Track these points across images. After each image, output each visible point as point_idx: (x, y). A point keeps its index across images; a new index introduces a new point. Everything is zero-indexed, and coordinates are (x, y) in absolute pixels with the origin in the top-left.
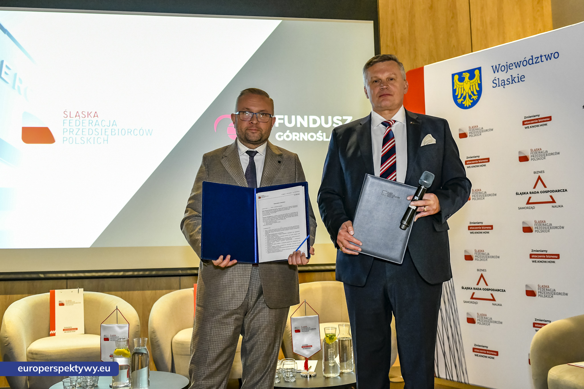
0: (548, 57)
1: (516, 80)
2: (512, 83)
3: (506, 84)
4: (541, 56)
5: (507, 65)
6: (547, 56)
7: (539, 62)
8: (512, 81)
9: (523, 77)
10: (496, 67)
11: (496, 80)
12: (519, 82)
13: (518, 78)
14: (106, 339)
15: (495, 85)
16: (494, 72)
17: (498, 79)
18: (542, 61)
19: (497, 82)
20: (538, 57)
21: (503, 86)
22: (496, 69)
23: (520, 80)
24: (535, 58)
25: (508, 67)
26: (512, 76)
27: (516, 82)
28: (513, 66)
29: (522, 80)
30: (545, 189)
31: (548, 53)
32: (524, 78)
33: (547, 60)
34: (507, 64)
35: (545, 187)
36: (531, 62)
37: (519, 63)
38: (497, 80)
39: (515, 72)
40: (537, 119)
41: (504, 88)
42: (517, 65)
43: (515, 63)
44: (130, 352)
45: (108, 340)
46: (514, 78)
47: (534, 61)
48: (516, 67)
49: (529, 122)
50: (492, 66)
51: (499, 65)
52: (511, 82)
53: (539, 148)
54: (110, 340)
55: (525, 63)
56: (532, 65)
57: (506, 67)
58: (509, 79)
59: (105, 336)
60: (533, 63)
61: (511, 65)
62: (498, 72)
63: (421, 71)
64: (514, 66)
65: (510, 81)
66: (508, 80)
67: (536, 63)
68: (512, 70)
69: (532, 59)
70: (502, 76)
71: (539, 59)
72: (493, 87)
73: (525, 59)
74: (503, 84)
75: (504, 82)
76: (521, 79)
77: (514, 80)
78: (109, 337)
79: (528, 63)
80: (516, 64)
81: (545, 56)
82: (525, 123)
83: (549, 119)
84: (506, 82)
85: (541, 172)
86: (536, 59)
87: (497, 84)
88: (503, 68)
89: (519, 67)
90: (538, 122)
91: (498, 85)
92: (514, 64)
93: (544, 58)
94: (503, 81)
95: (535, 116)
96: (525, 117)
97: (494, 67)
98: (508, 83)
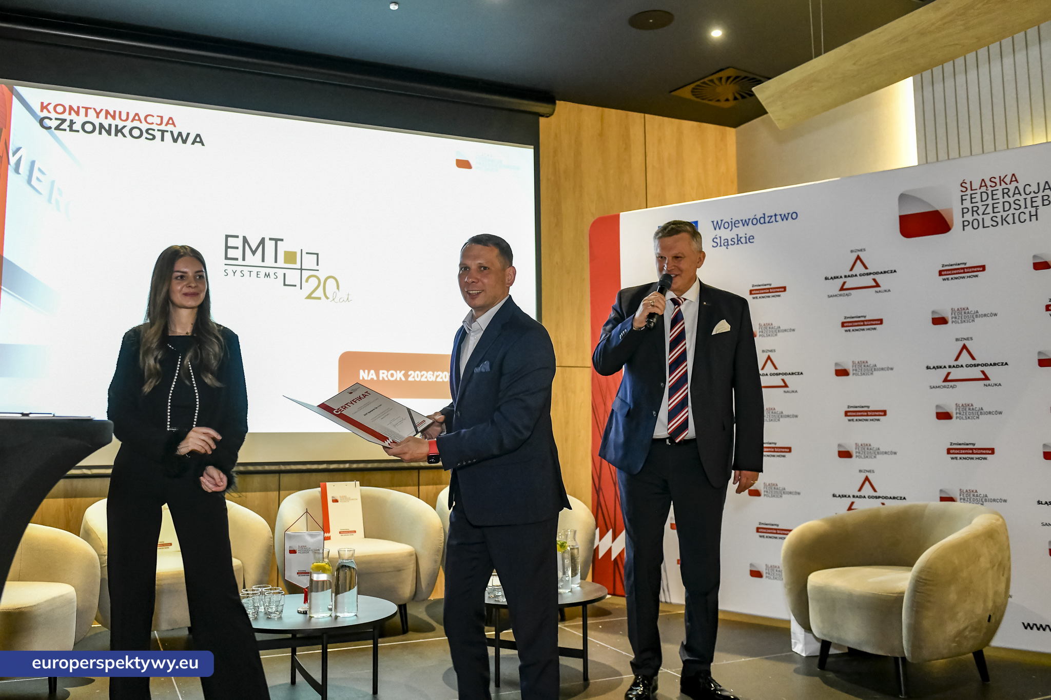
0: (785, 217)
1: (743, 240)
2: (738, 244)
3: (729, 244)
4: (776, 215)
5: (731, 222)
6: (783, 216)
7: (772, 222)
8: (738, 241)
9: (751, 237)
10: (717, 222)
11: (717, 238)
12: (746, 243)
13: (745, 238)
14: (293, 552)
15: (715, 245)
16: (715, 229)
17: (720, 237)
18: (776, 221)
19: (718, 241)
20: (772, 216)
21: (726, 247)
22: (717, 225)
23: (748, 241)
24: (768, 217)
25: (734, 224)
26: (737, 235)
27: (742, 242)
28: (739, 223)
29: (751, 241)
30: (776, 371)
31: (784, 212)
32: (754, 238)
33: (783, 220)
34: (731, 220)
35: (776, 368)
36: (762, 220)
37: (747, 221)
38: (719, 239)
39: (741, 231)
40: (769, 289)
41: (727, 248)
42: (745, 223)
43: (742, 220)
44: (331, 567)
45: (296, 553)
46: (741, 238)
47: (767, 220)
48: (744, 225)
49: (758, 292)
50: (713, 222)
51: (722, 221)
52: (736, 243)
53: (770, 322)
54: (297, 552)
55: (755, 221)
56: (764, 224)
57: (730, 224)
58: (734, 238)
59: (290, 547)
60: (765, 223)
61: (737, 222)
62: (720, 229)
63: (616, 219)
64: (741, 224)
65: (736, 240)
66: (733, 240)
67: (769, 222)
68: (737, 228)
69: (764, 218)
70: (725, 234)
71: (773, 219)
72: (713, 246)
73: (756, 217)
74: (726, 244)
75: (728, 242)
76: (750, 239)
77: (740, 240)
78: (296, 548)
79: (759, 221)
80: (744, 221)
81: (781, 215)
82: (753, 292)
83: (783, 290)
84: (730, 242)
85: (771, 351)
86: (770, 218)
87: (717, 243)
88: (726, 225)
89: (748, 225)
90: (770, 292)
91: (719, 245)
92: (741, 222)
93: (778, 218)
94: (726, 241)
95: (765, 285)
96: (753, 286)
97: (715, 223)
98: (733, 243)
